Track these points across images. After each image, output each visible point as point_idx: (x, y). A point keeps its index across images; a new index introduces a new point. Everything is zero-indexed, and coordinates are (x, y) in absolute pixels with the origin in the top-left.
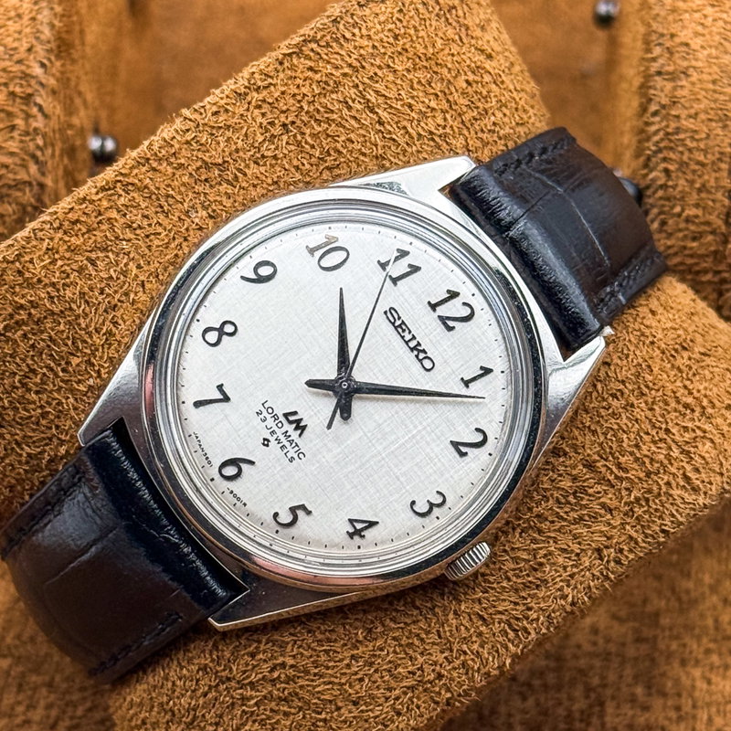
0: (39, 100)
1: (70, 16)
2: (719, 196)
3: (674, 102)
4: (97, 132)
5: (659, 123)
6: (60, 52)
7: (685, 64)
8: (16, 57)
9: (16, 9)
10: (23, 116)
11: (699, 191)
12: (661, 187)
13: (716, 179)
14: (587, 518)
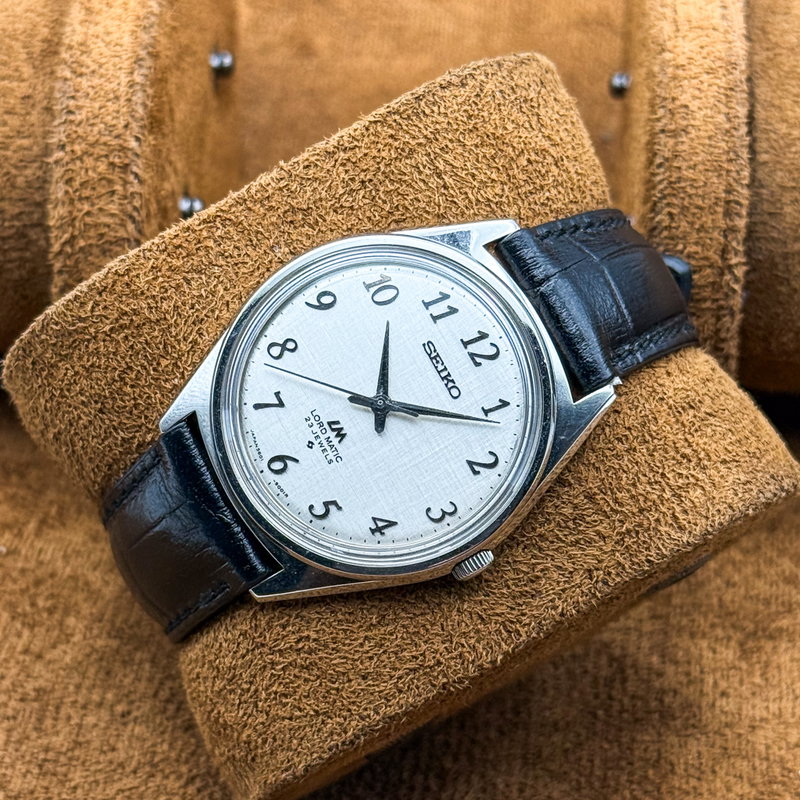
0: (135, 169)
1: (161, 97)
2: (716, 234)
3: (676, 156)
4: (187, 195)
5: (664, 173)
6: (152, 128)
7: (685, 123)
8: (115, 133)
9: (114, 92)
10: (121, 182)
11: (699, 231)
12: (666, 228)
13: (713, 220)
14: (582, 542)
